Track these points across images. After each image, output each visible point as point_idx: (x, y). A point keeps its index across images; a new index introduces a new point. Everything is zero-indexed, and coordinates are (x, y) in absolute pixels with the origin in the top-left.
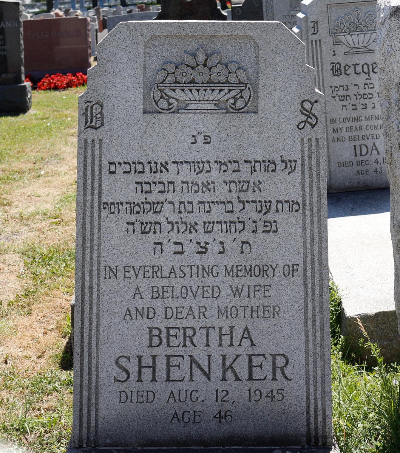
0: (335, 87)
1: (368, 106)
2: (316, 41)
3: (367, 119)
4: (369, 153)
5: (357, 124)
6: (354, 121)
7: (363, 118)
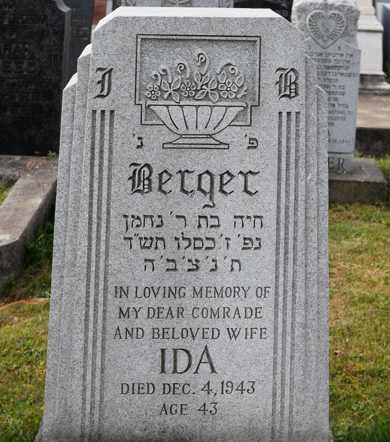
0: (133, 216)
1: (202, 265)
2: (103, 112)
3: (197, 293)
4: (193, 369)
5: (174, 303)
6: (167, 295)
7: (189, 292)
